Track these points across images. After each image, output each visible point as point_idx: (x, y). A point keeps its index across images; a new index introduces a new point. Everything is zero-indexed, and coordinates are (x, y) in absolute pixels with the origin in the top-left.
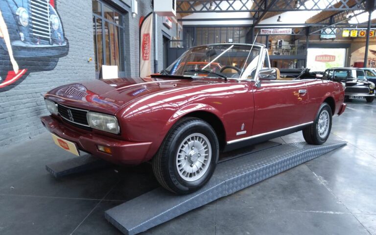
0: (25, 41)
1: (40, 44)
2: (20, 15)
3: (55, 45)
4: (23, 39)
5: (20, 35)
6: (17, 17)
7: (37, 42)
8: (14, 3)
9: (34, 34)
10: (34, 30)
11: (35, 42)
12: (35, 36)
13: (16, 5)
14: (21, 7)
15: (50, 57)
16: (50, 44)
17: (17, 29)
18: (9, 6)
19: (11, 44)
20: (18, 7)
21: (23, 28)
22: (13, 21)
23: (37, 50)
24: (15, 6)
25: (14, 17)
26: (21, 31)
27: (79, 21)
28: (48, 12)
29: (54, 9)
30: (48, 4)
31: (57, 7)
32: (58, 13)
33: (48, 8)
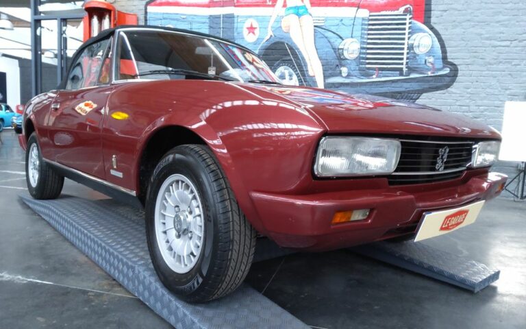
0: (349, 76)
1: (377, 77)
2: (345, 47)
3: (413, 76)
4: (344, 74)
5: (341, 71)
6: (341, 51)
7: (372, 75)
8: (337, 36)
9: (368, 66)
10: (368, 61)
11: (369, 76)
12: (369, 69)
13: (341, 38)
14: (347, 38)
15: (400, 93)
16: (401, 74)
17: (338, 64)
18: (329, 42)
19: (324, 81)
20: (343, 40)
21: (348, 61)
22: (332, 56)
23: (371, 85)
24: (340, 40)
25: (335, 52)
26: (344, 66)
27: (502, 29)
28: (407, 31)
29: (424, 23)
30: (408, 21)
31: (433, 20)
32: (432, 29)
33: (407, 26)
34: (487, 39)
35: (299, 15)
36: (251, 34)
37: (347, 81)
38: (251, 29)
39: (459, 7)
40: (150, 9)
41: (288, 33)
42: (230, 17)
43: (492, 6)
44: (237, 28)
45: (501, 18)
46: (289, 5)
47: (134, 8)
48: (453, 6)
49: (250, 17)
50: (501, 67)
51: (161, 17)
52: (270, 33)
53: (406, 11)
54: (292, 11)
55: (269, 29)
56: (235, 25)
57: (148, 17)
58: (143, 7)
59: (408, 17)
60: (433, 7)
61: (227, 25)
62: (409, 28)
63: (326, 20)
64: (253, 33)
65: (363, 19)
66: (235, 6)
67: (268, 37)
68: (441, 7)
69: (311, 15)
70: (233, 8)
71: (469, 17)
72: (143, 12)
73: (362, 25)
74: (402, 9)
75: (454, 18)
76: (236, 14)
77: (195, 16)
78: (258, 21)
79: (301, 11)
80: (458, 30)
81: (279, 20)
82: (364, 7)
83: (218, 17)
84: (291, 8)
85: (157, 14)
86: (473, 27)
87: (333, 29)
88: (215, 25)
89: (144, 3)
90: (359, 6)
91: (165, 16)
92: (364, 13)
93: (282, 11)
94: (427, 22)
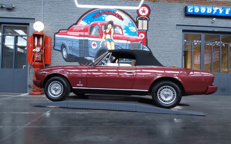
27: (166, 48)
28: (141, 48)
29: (146, 46)
30: (141, 45)
31: (148, 45)
32: (148, 48)
33: (141, 47)
34: (163, 51)
35: (110, 42)
36: (94, 46)
37: (125, 62)
38: (94, 45)
39: (155, 42)
40: (56, 36)
41: (107, 46)
42: (87, 40)
43: (163, 42)
44: (89, 44)
45: (165, 45)
46: (106, 38)
47: (50, 35)
48: (154, 42)
49: (94, 41)
50: (167, 59)
51: (61, 38)
52: (101, 46)
53: (141, 43)
54: (107, 40)
55: (100, 45)
56: (89, 43)
57: (56, 38)
58: (53, 35)
59: (142, 44)
60: (148, 42)
61: (86, 43)
62: (142, 47)
63: (118, 43)
64: (95, 46)
65: (129, 44)
66: (88, 37)
67: (100, 48)
68: (150, 42)
69: (113, 42)
70: (88, 38)
71: (158, 45)
72: (54, 36)
73: (129, 45)
74: (140, 42)
75: (153, 45)
76: (89, 40)
77: (74, 39)
78: (96, 42)
79: (110, 40)
80: (155, 48)
81: (103, 42)
82: (129, 41)
83: (82, 40)
84: (107, 39)
85: (59, 37)
86: (159, 47)
87: (120, 46)
88: (81, 43)
89: (54, 33)
90: (128, 40)
91: (62, 38)
92: (129, 42)
93: (104, 40)
94: (147, 46)
